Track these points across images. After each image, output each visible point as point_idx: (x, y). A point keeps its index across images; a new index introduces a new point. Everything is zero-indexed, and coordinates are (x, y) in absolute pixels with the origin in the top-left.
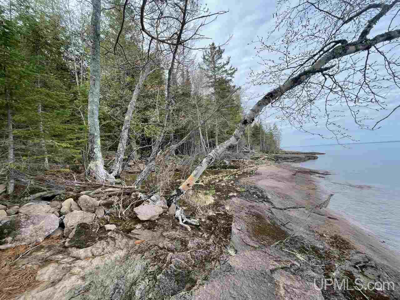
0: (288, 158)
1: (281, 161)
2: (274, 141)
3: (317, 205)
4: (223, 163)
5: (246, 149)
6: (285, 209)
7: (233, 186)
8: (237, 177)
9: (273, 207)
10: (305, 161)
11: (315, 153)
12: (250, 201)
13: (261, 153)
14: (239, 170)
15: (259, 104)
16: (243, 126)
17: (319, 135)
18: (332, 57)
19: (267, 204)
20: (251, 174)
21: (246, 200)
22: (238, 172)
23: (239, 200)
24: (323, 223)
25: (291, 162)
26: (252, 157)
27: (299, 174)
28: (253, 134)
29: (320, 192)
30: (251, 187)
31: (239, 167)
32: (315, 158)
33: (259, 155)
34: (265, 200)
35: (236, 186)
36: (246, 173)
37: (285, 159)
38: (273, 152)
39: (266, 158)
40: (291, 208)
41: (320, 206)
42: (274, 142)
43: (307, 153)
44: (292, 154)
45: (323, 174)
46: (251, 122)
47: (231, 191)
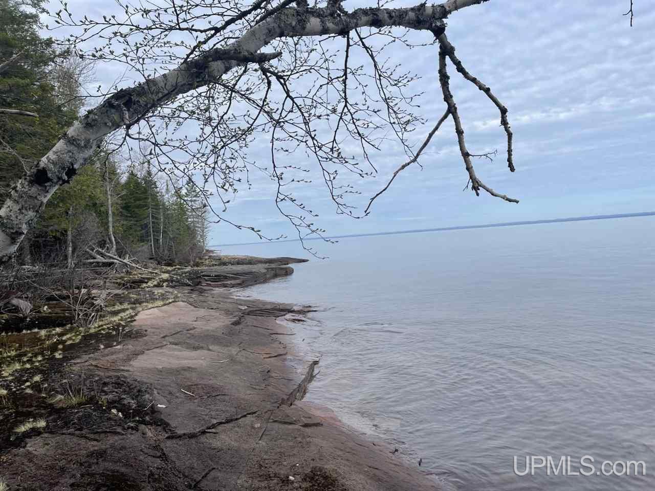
0: (226, 278)
1: (209, 285)
2: (189, 228)
3: (283, 399)
4: (10, 311)
5: (102, 255)
6: (204, 432)
7: (40, 391)
8: (58, 355)
9: (168, 438)
10: (265, 281)
11: (287, 261)
12: (92, 436)
13: (153, 264)
14: (71, 330)
15: (89, 120)
16: (34, 190)
17: (253, 229)
18: (278, 30)
19: (150, 432)
20: (110, 338)
21: (82, 436)
22: (64, 338)
23: (53, 440)
24: (291, 444)
25: (233, 286)
26: (121, 278)
27: (249, 320)
28: (126, 207)
29: (291, 361)
30: (105, 384)
31: (70, 320)
32: (288, 273)
33: (145, 273)
34: (147, 418)
35: (52, 391)
36: (96, 336)
37: (219, 279)
38: (185, 262)
39: (166, 281)
40: (221, 423)
41: (290, 399)
42: (191, 232)
43: (270, 261)
44: (238, 263)
45: (299, 312)
46: (66, 178)
47: (28, 415)
